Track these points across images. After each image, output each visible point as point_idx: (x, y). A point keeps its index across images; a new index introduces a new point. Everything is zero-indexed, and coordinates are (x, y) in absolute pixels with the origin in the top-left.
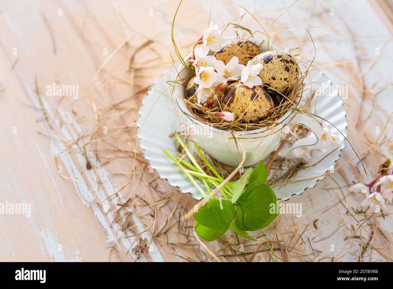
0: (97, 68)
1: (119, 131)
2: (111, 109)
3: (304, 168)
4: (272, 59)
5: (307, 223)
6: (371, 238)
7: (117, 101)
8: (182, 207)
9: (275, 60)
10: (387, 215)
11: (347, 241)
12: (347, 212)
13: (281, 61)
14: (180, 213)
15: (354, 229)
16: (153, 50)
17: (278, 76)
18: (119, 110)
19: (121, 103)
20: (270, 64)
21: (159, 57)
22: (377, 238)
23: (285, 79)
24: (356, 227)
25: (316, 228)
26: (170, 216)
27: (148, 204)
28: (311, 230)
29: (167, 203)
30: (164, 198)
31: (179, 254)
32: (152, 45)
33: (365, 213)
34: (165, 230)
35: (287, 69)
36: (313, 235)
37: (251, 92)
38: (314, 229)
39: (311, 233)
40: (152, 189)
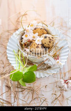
0: (8, 17)
1: (6, 39)
2: (6, 31)
3: (50, 69)
4: (47, 38)
5: (44, 85)
6: (59, 96)
7: (10, 29)
8: (12, 68)
9: (48, 38)
10: (67, 91)
11: (52, 95)
12: (56, 86)
13: (49, 39)
14: (11, 70)
15: (56, 92)
16: (26, 17)
17: (47, 43)
18: (9, 32)
19: (10, 30)
20: (45, 39)
21: (27, 20)
22: (61, 97)
23: (49, 45)
24: (57, 91)
25: (46, 88)
26: (8, 69)
27: (4, 64)
28: (44, 88)
29: (9, 65)
30: (9, 64)
31: (5, 82)
32: (26, 16)
33: (61, 88)
34: (5, 73)
35: (50, 42)
36: (44, 89)
37: (37, 45)
38: (45, 88)
39: (43, 89)
40: (7, 60)
